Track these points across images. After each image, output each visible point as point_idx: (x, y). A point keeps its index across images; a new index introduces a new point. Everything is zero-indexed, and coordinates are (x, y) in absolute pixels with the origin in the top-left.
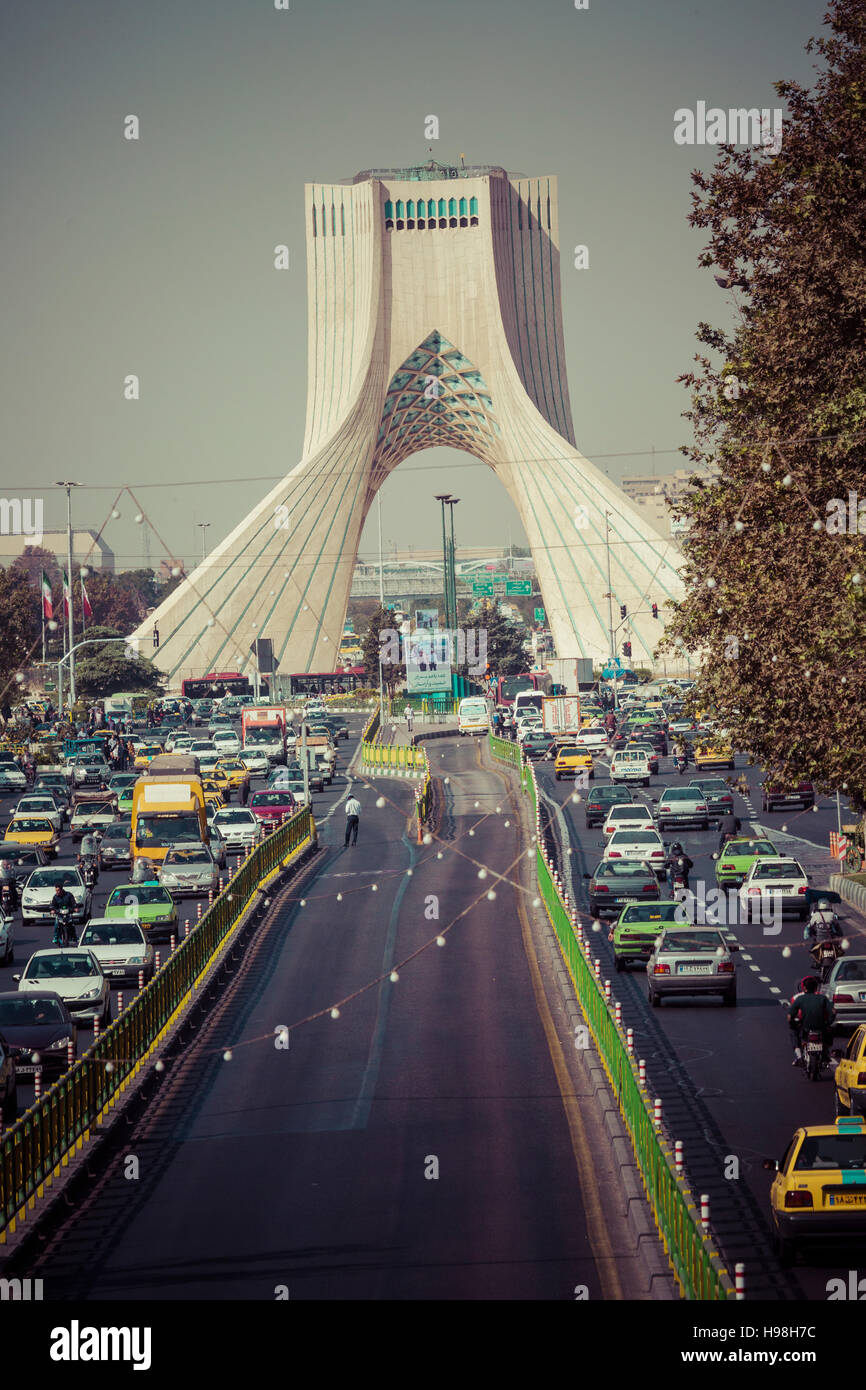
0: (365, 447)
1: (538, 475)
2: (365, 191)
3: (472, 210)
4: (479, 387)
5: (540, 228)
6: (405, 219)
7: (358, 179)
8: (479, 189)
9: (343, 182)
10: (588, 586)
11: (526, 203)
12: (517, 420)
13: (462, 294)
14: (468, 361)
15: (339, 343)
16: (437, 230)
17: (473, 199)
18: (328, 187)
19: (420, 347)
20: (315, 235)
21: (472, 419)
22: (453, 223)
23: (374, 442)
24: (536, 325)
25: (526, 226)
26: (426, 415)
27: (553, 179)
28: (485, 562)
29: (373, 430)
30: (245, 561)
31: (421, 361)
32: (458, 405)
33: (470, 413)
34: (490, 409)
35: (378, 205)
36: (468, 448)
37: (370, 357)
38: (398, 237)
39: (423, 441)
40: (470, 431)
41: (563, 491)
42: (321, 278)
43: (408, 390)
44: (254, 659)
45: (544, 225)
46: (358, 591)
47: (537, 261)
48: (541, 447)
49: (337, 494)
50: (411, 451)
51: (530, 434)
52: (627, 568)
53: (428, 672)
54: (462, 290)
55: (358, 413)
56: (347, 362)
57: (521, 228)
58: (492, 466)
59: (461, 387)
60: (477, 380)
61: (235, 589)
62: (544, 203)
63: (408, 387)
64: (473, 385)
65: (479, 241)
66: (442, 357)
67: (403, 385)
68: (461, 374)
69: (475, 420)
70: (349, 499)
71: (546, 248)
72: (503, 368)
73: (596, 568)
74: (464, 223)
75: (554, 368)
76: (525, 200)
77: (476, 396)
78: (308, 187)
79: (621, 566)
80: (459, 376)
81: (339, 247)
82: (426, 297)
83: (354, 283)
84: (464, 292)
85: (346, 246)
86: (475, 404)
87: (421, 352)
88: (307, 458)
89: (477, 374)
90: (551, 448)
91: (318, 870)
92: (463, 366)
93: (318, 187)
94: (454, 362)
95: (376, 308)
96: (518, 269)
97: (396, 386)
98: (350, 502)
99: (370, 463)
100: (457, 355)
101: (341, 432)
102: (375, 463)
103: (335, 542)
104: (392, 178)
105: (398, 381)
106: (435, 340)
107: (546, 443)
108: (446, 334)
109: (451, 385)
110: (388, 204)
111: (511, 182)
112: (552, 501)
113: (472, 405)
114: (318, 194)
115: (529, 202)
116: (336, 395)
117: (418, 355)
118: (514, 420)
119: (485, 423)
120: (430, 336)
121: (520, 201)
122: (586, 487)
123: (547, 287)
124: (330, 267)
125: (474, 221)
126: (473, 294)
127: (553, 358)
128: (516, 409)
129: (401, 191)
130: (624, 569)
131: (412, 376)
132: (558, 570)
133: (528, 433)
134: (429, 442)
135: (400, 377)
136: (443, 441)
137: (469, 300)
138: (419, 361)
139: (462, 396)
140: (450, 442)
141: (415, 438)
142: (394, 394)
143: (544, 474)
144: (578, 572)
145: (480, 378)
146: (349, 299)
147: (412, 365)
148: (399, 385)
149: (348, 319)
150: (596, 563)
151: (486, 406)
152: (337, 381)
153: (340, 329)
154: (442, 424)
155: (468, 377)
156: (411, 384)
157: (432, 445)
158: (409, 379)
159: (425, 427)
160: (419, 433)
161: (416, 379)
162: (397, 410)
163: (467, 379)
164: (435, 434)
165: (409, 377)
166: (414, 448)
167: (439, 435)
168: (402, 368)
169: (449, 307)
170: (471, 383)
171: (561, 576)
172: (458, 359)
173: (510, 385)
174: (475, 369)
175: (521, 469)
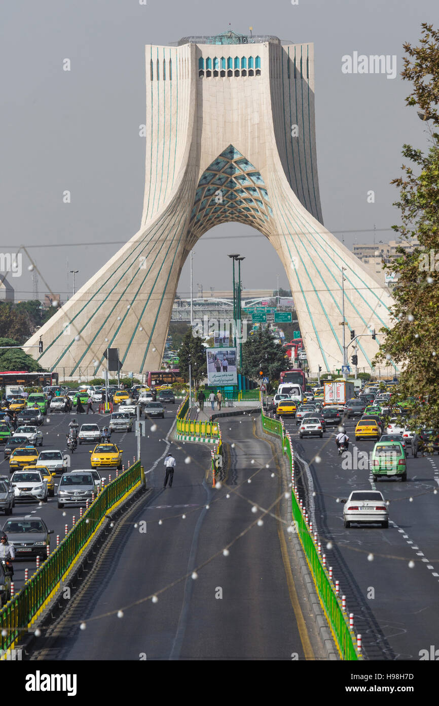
0: (182, 221)
1: (298, 242)
2: (185, 51)
3: (257, 66)
4: (260, 183)
5: (302, 77)
6: (212, 70)
7: (181, 43)
8: (261, 51)
9: (171, 44)
10: (330, 318)
11: (293, 61)
12: (284, 205)
13: (249, 121)
14: (253, 166)
15: (166, 153)
16: (233, 78)
17: (257, 57)
18: (161, 48)
19: (220, 155)
20: (152, 80)
21: (254, 204)
22: (244, 73)
23: (189, 218)
24: (298, 143)
25: (292, 76)
27: (311, 45)
28: (260, 300)
29: (188, 209)
30: (101, 296)
31: (221, 165)
32: (245, 195)
33: (253, 200)
34: (266, 198)
35: (194, 60)
36: (251, 223)
37: (187, 162)
38: (207, 81)
39: (221, 218)
40: (253, 212)
41: (313, 253)
42: (155, 107)
43: (212, 184)
44: (106, 362)
45: (305, 76)
46: (176, 317)
47: (300, 99)
48: (299, 223)
49: (163, 252)
50: (213, 224)
51: (293, 214)
52: (355, 305)
53: (222, 373)
54: (249, 118)
55: (178, 199)
56: (171, 166)
57: (289, 77)
58: (267, 236)
60: (258, 178)
61: (94, 314)
62: (304, 62)
63: (211, 182)
64: (255, 182)
65: (261, 86)
66: (235, 162)
67: (208, 180)
68: (248, 174)
69: (256, 204)
70: (171, 256)
71: (305, 89)
72: (275, 171)
73: (334, 305)
74: (251, 73)
75: (309, 171)
76: (292, 58)
77: (257, 189)
78: (148, 47)
79: (352, 304)
80: (246, 176)
81: (168, 88)
82: (225, 122)
83: (177, 112)
84: (251, 119)
85: (172, 87)
86: (257, 195)
87: (221, 159)
88: (144, 228)
89: (257, 174)
90: (307, 225)
91: (147, 503)
92: (249, 169)
93: (155, 48)
94: (242, 166)
95: (191, 129)
96: (287, 104)
97: (204, 182)
98: (171, 258)
99: (185, 232)
100: (245, 161)
101: (167, 211)
102: (189, 232)
103: (161, 284)
104: (204, 43)
105: (204, 178)
106: (231, 151)
107: (304, 222)
108: (238, 147)
109: (241, 181)
110: (201, 59)
111: (283, 46)
112: (306, 259)
113: (255, 195)
114: (154, 52)
115: (295, 60)
116: (164, 186)
117: (219, 161)
118: (282, 205)
119: (263, 207)
120: (227, 148)
121: (289, 59)
122: (329, 251)
123: (306, 117)
124: (162, 101)
125: (258, 72)
126: (256, 121)
127: (309, 164)
129: (208, 51)
130: (353, 306)
131: (215, 175)
132: (310, 306)
133: (291, 214)
134: (225, 219)
135: (206, 175)
136: (234, 218)
137: (254, 125)
138: (220, 165)
139: (248, 189)
140: (239, 219)
141: (216, 216)
142: (202, 187)
143: (301, 241)
144: (323, 308)
145: (260, 177)
146: (174, 123)
147: (215, 167)
148: (206, 181)
149: (173, 136)
150: (335, 301)
151: (264, 195)
152: (165, 177)
153: (167, 143)
154: (234, 207)
155: (252, 176)
156: (214, 180)
157: (227, 221)
158: (212, 177)
159: (223, 209)
160: (219, 213)
161: (217, 177)
162: (204, 197)
163: (251, 177)
164: (229, 213)
165: (212, 175)
166: (215, 223)
167: (232, 214)
168: (208, 169)
169: (240, 129)
170: (254, 181)
171: (312, 310)
172: (246, 164)
173: (280, 182)
174: (257, 171)
175: (286, 238)
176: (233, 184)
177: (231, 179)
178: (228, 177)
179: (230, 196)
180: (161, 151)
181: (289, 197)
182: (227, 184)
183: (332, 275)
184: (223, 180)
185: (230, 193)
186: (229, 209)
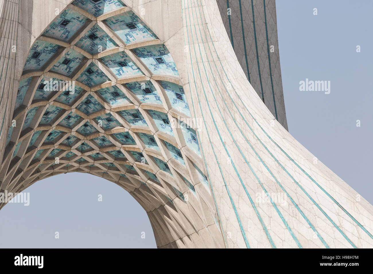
1: (265, 209)
4: (162, 72)
14: (149, 30)
19: (72, 3)
26: (69, 117)
31: (74, 27)
32: (123, 102)
33: (144, 114)
34: (179, 107)
39: (57, 160)
43: (50, 71)
48: (270, 162)
50: (38, 175)
59: (128, 73)
60: (160, 61)
64: (152, 69)
66: (105, 22)
67: (42, 63)
68: (134, 51)
77: (156, 85)
80: (130, 55)
89: (159, 51)
92: (137, 37)
94: (122, 33)
97: (33, 64)
105: (36, 55)
109: (115, 69)
113: (147, 102)
117: (68, 17)
119: (169, 131)
128: (229, 104)
131: (59, 50)
133: (247, 141)
134: (66, 163)
135: (39, 49)
136: (86, 162)
138: (69, 27)
139: (130, 86)
140: (97, 164)
141: (48, 154)
142: (31, 75)
143: (275, 206)
145: (164, 57)
147: (59, 32)
148: (38, 62)
151: (171, 101)
154: (91, 134)
155: (144, 56)
156: (56, 62)
157: (67, 169)
158: (52, 54)
159: (65, 137)
160: (56, 146)
161: (63, 55)
162: (34, 102)
163: (142, 59)
164: (76, 149)
165: (51, 51)
166: (43, 171)
167: (82, 152)
168: (45, 35)
170: (148, 66)
172: (132, 26)
173: (218, 63)
174: (158, 42)
175: (235, 198)
176: (93, 77)
177: (92, 64)
178: (85, 59)
179: (84, 106)
181: (244, 99)
182: (82, 75)
184: (74, 65)
185: (84, 98)
186: (80, 137)
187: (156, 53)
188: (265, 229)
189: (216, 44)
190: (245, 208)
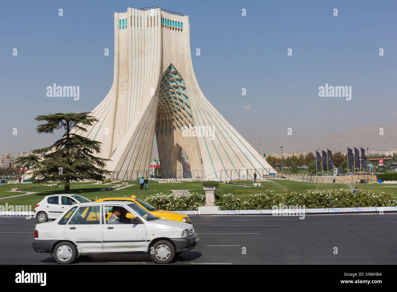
1: (202, 114)
4: (181, 84)
6: (165, 25)
8: (184, 20)
10: (218, 151)
12: (196, 96)
13: (179, 53)
14: (179, 75)
15: (140, 64)
16: (172, 31)
17: (182, 23)
19: (168, 68)
20: (132, 26)
21: (175, 95)
22: (176, 29)
32: (172, 90)
33: (176, 93)
34: (184, 92)
41: (210, 119)
42: (133, 40)
48: (203, 104)
51: (200, 100)
52: (231, 145)
54: (179, 51)
59: (174, 84)
60: (180, 82)
66: (171, 73)
72: (192, 78)
73: (220, 145)
74: (179, 30)
77: (180, 87)
79: (229, 144)
81: (140, 31)
82: (170, 51)
83: (145, 44)
85: (142, 31)
86: (178, 90)
87: (168, 70)
90: (207, 106)
92: (177, 77)
94: (174, 75)
100: (175, 73)
107: (206, 104)
108: (175, 65)
109: (172, 83)
113: (176, 90)
118: (195, 96)
120: (171, 65)
124: (137, 37)
125: (182, 30)
126: (182, 53)
128: (196, 92)
129: (164, 15)
131: (165, 77)
132: (208, 145)
133: (199, 100)
137: (180, 55)
139: (174, 87)
143: (204, 114)
144: (215, 146)
145: (182, 81)
146: (143, 49)
149: (143, 56)
150: (221, 143)
151: (182, 90)
152: (140, 76)
153: (140, 59)
163: (177, 81)
169: (175, 56)
170: (178, 83)
171: (209, 147)
172: (176, 74)
173: (194, 84)
174: (181, 78)
175: (196, 112)
176: (167, 84)
180: (137, 63)
183: (219, 130)
187: (180, 80)
188: (202, 118)
189: (194, 80)
190: (198, 114)
